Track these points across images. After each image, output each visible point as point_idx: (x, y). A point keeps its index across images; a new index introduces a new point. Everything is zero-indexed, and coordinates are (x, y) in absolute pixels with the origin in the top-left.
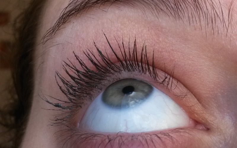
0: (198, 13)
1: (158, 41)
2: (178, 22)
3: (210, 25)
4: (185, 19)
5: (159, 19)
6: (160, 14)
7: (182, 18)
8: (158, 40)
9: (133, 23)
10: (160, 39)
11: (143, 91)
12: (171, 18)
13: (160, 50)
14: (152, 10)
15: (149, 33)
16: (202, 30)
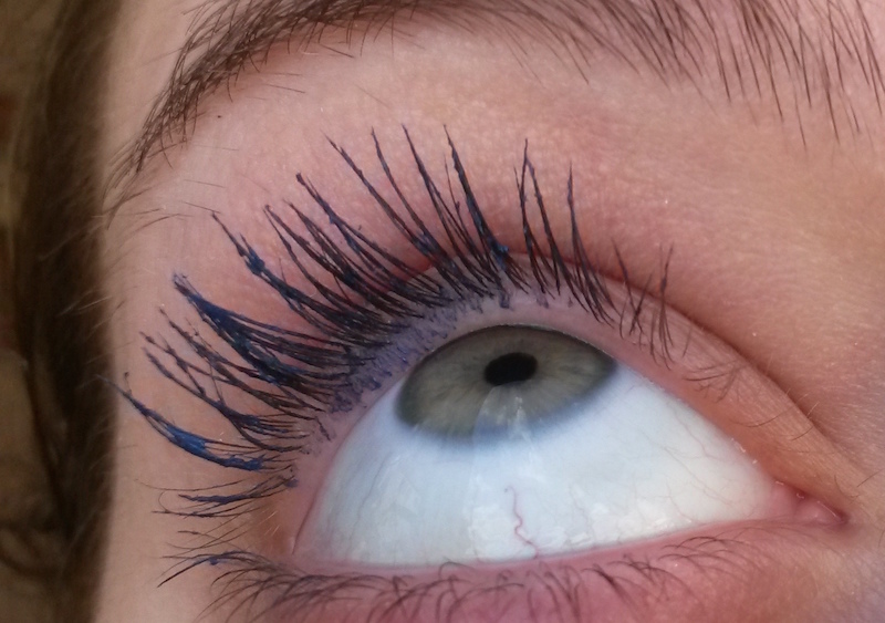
0: (763, 46)
1: (591, 177)
2: (674, 90)
3: (818, 96)
4: (705, 76)
5: (591, 81)
6: (592, 61)
7: (693, 71)
9: (475, 103)
12: (642, 73)
14: (558, 42)
15: (551, 142)
16: (782, 120)
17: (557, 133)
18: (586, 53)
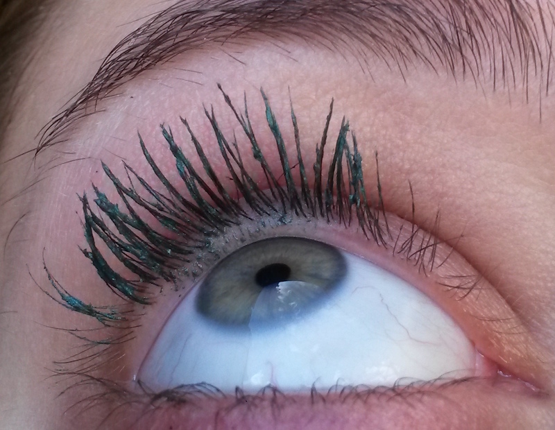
1: (401, 143)
2: (459, 84)
4: (481, 74)
5: (408, 81)
6: (410, 67)
8: (401, 139)
10: (409, 137)
11: (315, 277)
12: (440, 74)
13: (407, 166)
16: (527, 103)
17: (381, 115)
18: (407, 63)
